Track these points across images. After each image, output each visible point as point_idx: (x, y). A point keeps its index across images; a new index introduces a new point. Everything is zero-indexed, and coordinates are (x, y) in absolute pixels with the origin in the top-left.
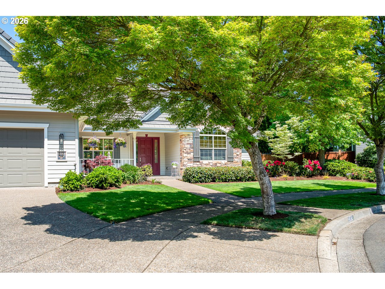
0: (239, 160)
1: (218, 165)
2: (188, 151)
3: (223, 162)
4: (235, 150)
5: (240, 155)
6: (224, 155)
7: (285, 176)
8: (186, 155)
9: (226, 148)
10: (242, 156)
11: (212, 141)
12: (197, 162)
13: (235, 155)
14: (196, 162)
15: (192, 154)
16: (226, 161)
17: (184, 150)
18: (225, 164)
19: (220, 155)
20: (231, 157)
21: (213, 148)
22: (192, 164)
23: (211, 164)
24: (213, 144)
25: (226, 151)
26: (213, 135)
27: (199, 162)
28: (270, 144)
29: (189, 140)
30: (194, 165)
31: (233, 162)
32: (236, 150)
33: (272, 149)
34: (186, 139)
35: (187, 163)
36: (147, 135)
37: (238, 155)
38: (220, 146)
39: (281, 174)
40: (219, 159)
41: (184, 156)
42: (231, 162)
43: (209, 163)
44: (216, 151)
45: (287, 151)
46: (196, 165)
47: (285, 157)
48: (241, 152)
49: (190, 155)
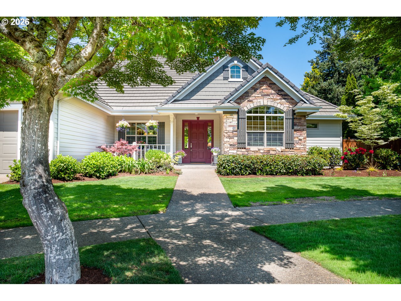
0: (302, 146)
1: (272, 152)
2: (231, 134)
3: (279, 149)
4: (296, 134)
5: (304, 140)
6: (281, 140)
7: (372, 169)
8: (228, 140)
9: (284, 131)
10: (307, 142)
11: (264, 122)
12: (243, 148)
13: (296, 139)
14: (241, 148)
15: (236, 138)
16: (283, 148)
17: (225, 134)
18: (282, 152)
19: (275, 140)
20: (291, 142)
21: (265, 131)
22: (235, 151)
23: (262, 151)
24: (265, 126)
25: (284, 135)
26: (265, 115)
27: (245, 148)
28: (351, 124)
29: (231, 121)
30: (238, 153)
31: (293, 149)
32: (298, 134)
33: (356, 132)
34: (227, 121)
35: (228, 149)
36: (198, 118)
37: (300, 140)
38: (275, 128)
39: (367, 166)
40: (273, 145)
41: (225, 141)
42: (290, 149)
43: (259, 150)
44: (269, 134)
45: (376, 134)
46: (241, 152)
47: (375, 143)
48: (306, 135)
49: (232, 140)
